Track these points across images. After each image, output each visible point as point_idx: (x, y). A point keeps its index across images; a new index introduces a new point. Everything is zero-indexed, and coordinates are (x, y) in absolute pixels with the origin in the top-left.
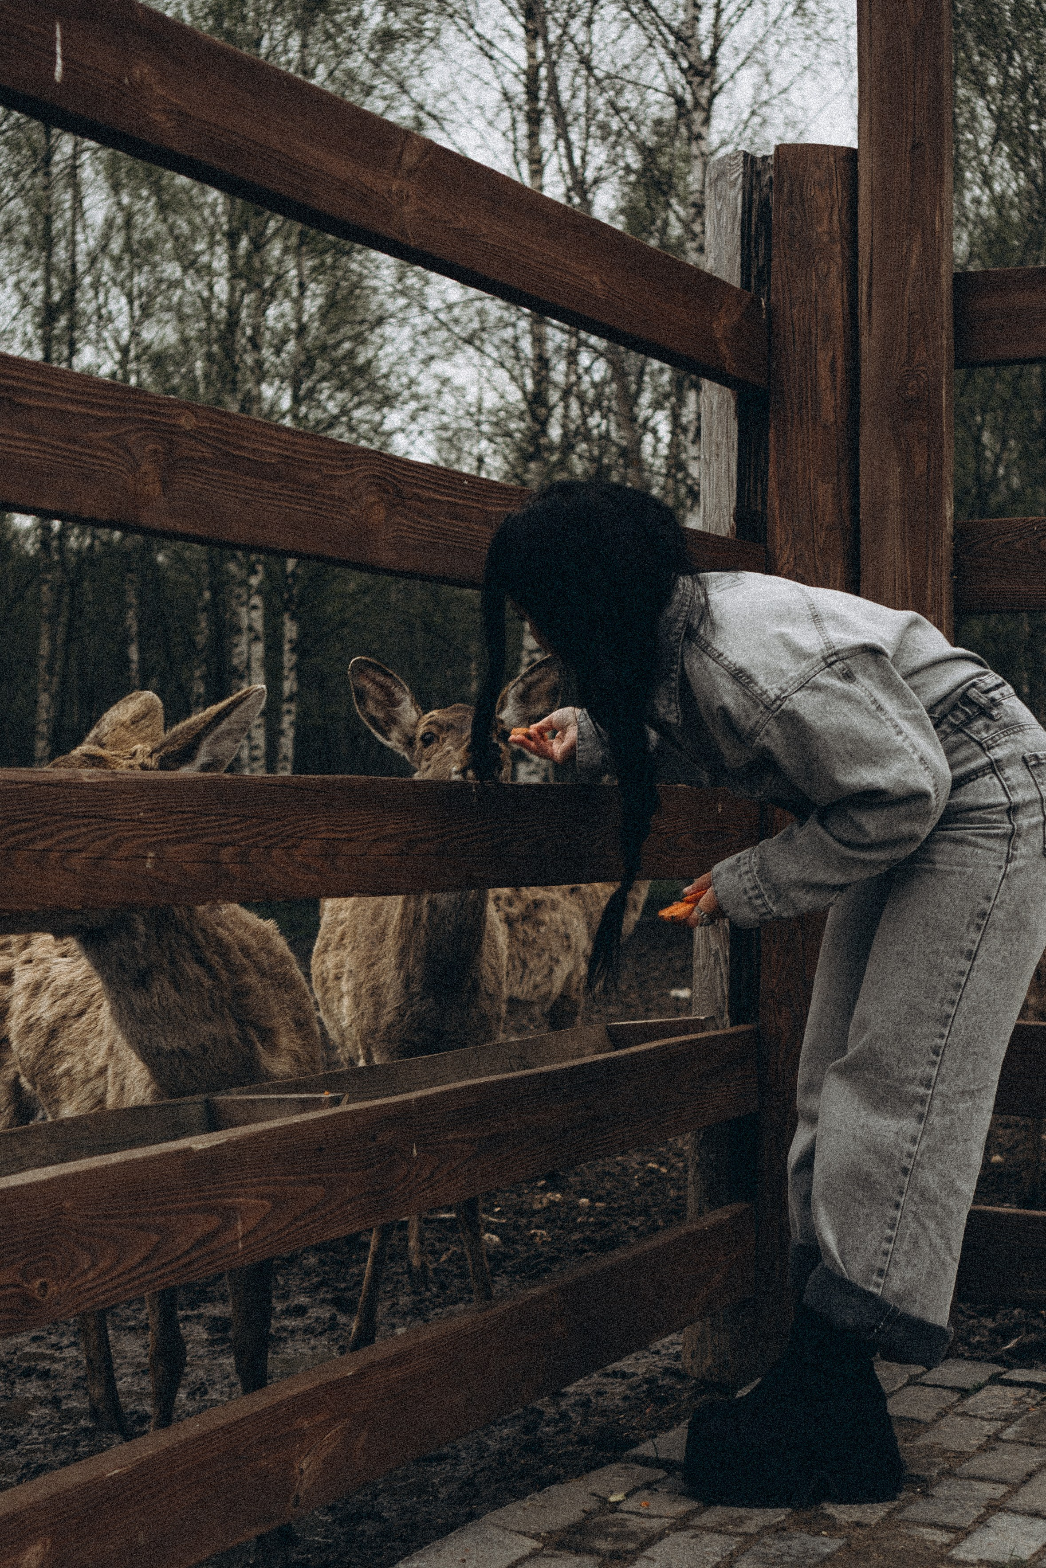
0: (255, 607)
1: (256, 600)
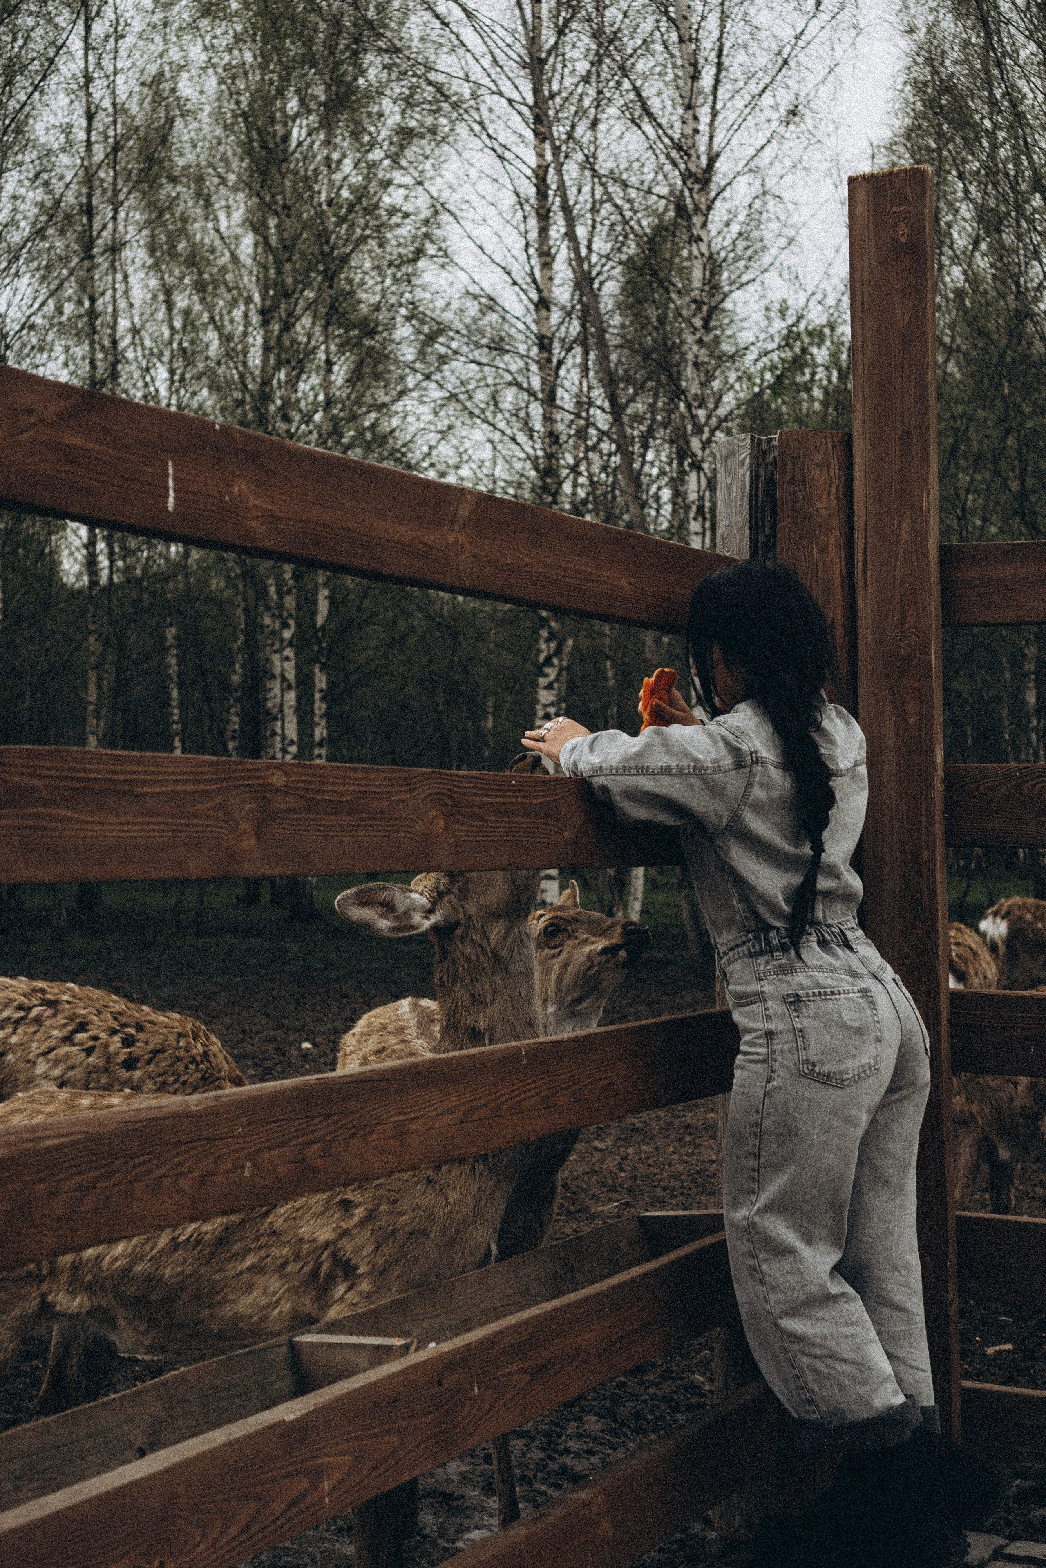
0: (287, 659)
1: (289, 652)
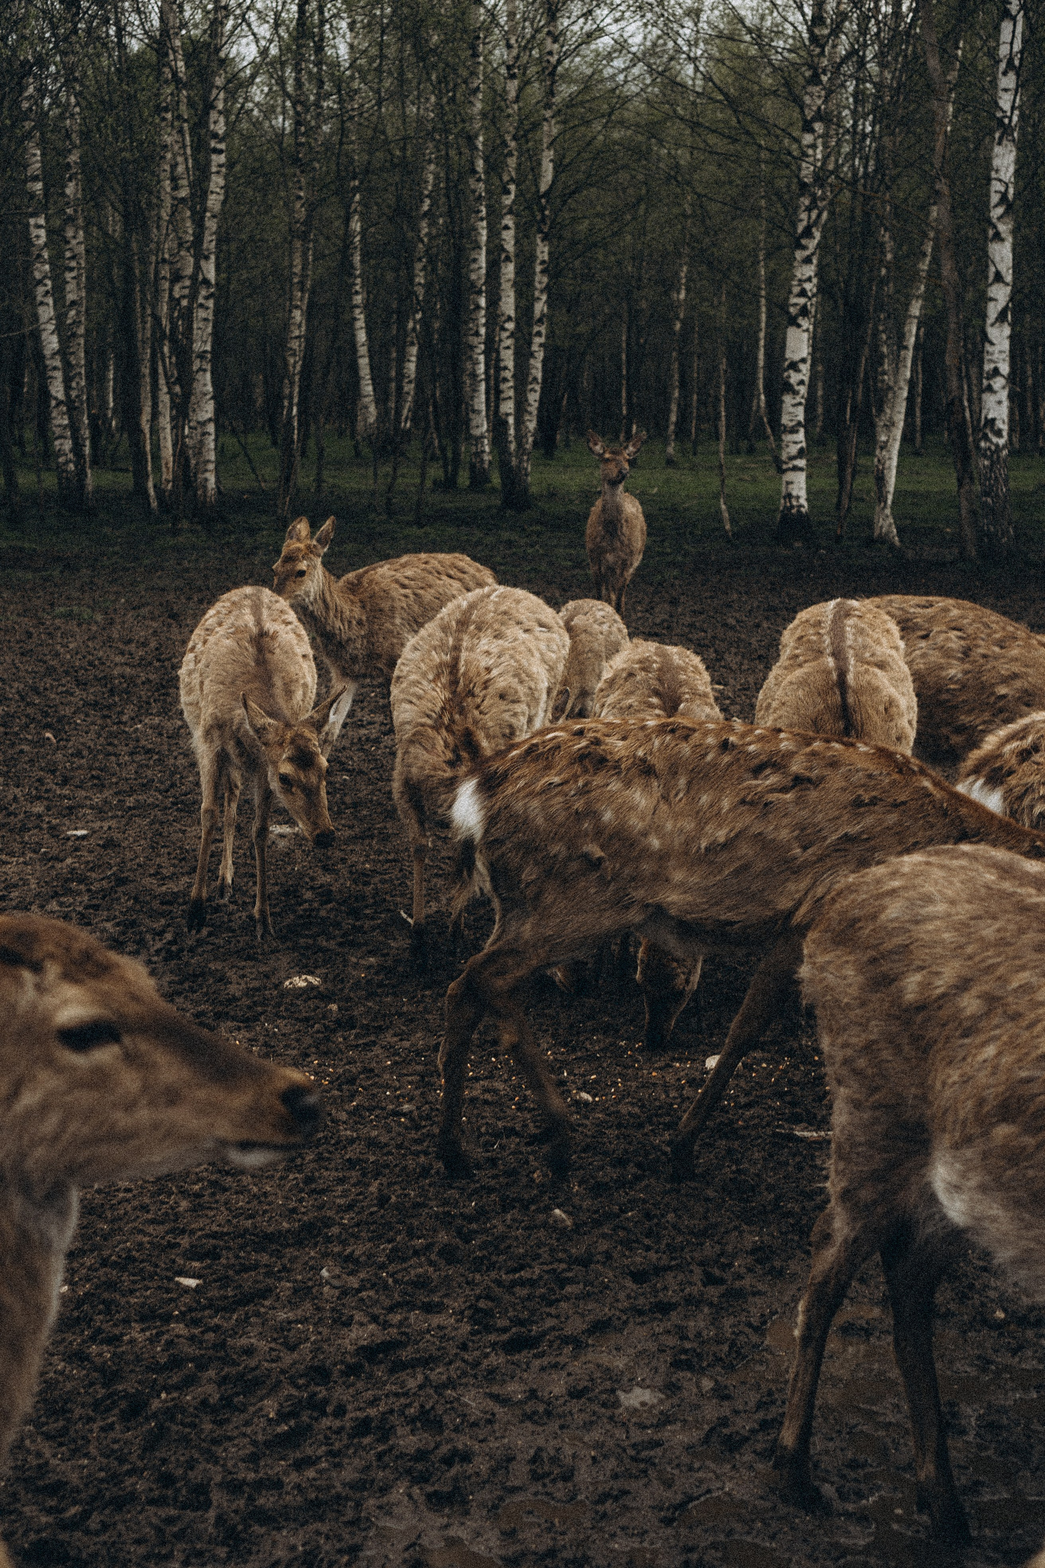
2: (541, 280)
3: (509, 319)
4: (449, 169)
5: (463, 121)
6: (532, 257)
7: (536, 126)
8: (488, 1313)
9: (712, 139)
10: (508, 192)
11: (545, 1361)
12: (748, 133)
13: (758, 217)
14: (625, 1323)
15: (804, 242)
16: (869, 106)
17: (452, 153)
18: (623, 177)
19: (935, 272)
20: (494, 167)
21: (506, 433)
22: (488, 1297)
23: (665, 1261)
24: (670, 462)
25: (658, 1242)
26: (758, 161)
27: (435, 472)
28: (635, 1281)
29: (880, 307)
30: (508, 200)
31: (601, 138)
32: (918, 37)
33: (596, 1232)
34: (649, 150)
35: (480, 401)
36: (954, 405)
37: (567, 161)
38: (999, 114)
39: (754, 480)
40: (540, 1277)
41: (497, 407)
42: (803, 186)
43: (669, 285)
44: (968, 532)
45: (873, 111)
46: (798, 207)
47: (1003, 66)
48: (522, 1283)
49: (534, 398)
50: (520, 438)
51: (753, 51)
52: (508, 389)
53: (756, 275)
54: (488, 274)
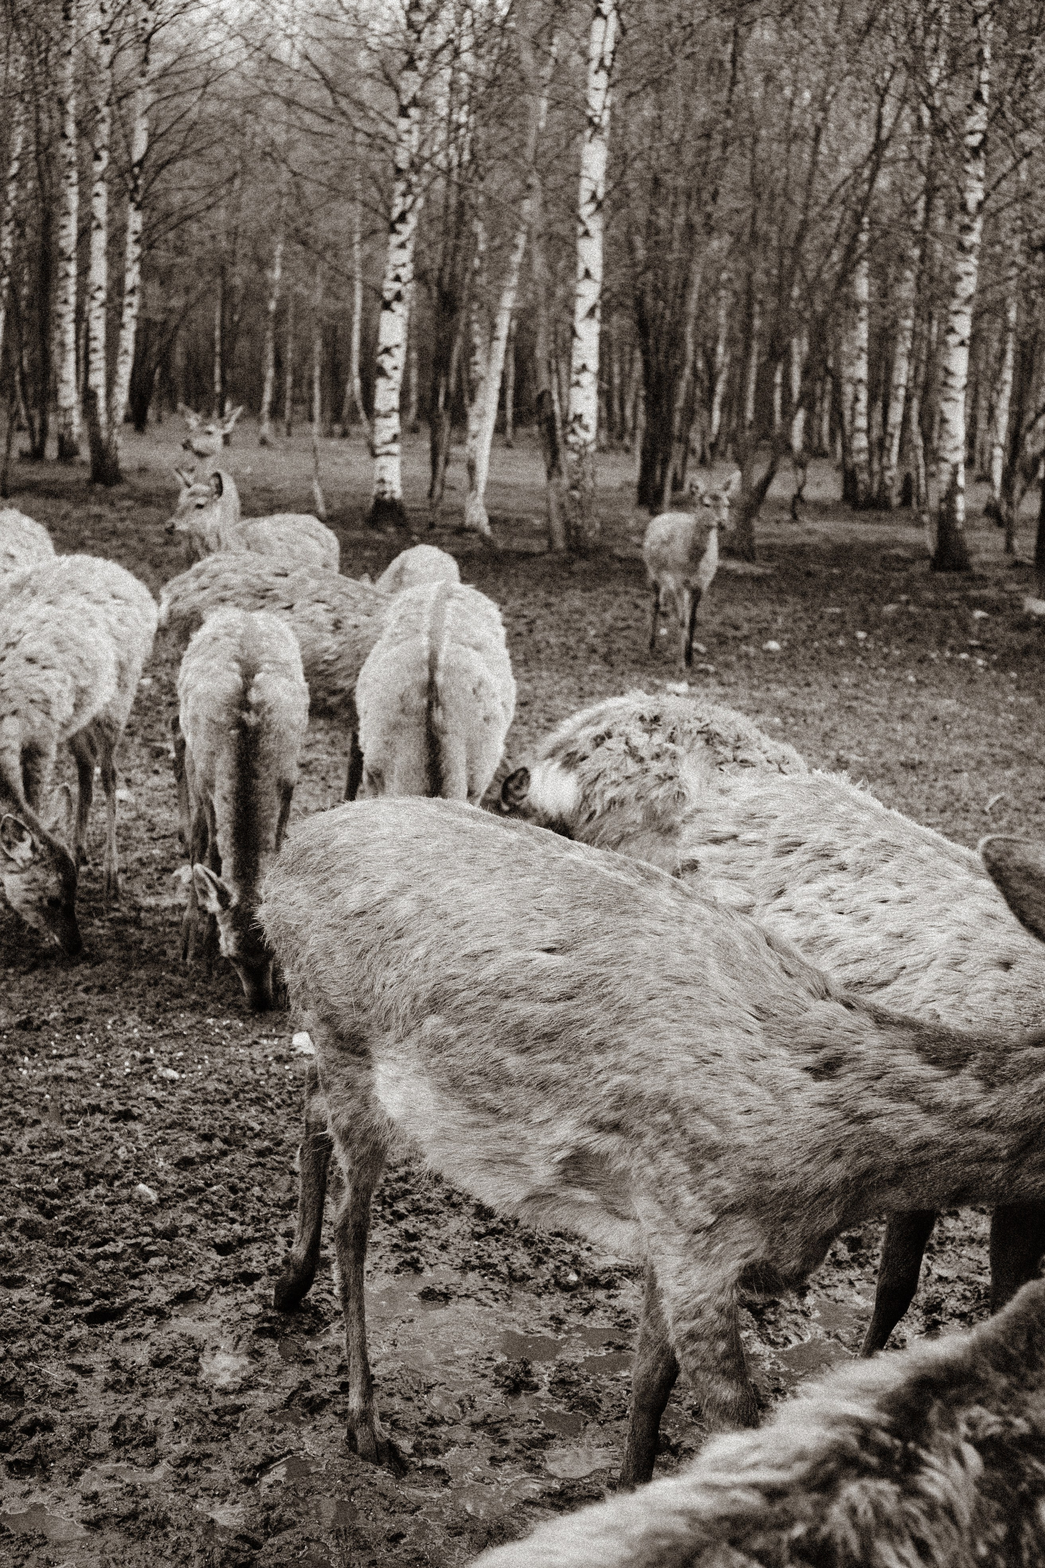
2: (133, 251)
3: (100, 288)
4: (38, 132)
5: (55, 84)
6: (124, 228)
7: (128, 94)
8: (70, 1287)
9: (308, 118)
10: (98, 158)
11: (129, 1331)
12: (343, 113)
13: (353, 199)
14: (209, 1293)
15: (399, 227)
16: (464, 96)
17: (43, 116)
18: (218, 151)
19: (526, 266)
20: (85, 131)
21: (95, 406)
22: (71, 1271)
23: (250, 1232)
24: (263, 442)
25: (243, 1213)
26: (353, 143)
27: (23, 442)
28: (220, 1253)
29: (473, 297)
30: (99, 167)
31: (195, 109)
32: (513, 31)
33: (181, 1205)
34: (244, 124)
35: (69, 372)
36: (543, 398)
37: (160, 131)
38: (590, 113)
39: (349, 464)
40: (124, 1251)
41: (87, 379)
42: (399, 171)
43: (263, 264)
44: (557, 525)
45: (469, 101)
46: (392, 191)
47: (594, 65)
48: (106, 1257)
49: (125, 371)
50: (110, 410)
51: (351, 32)
52: (98, 360)
53: (350, 257)
54: (79, 242)
